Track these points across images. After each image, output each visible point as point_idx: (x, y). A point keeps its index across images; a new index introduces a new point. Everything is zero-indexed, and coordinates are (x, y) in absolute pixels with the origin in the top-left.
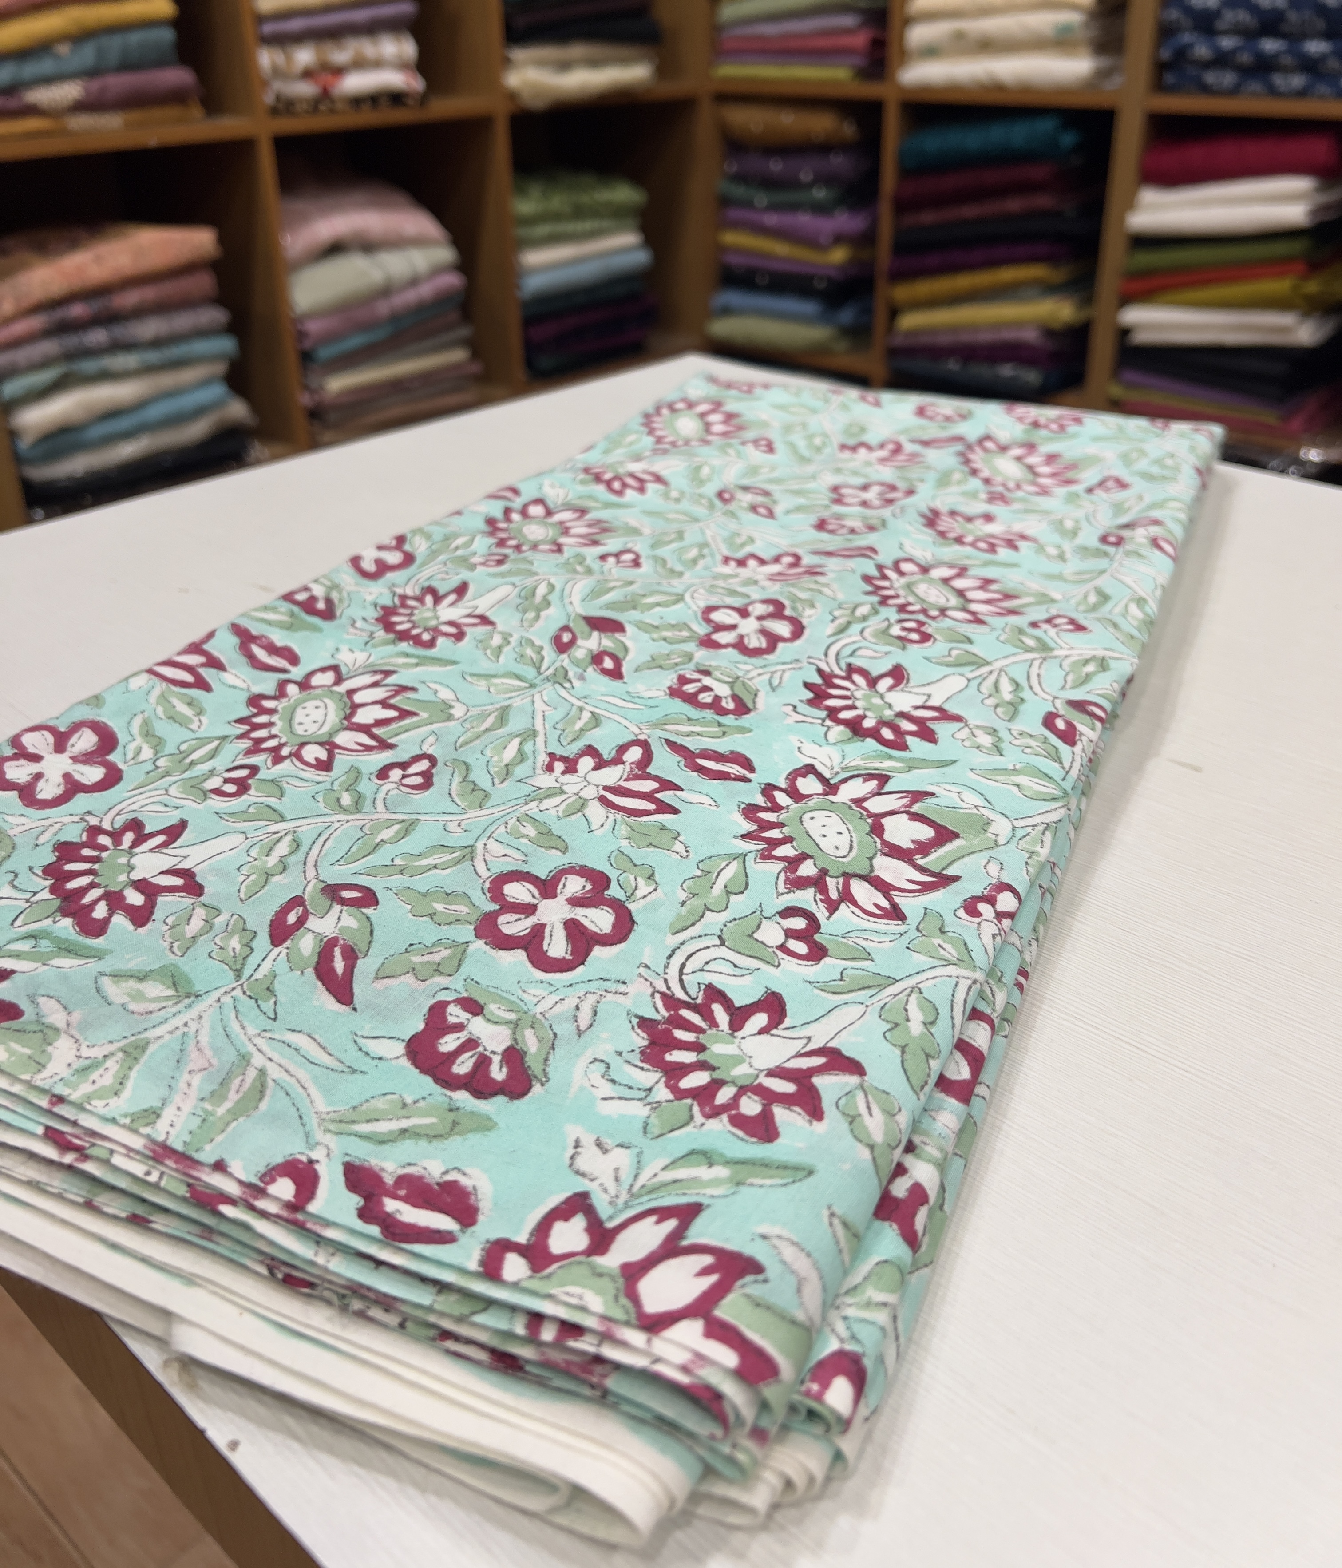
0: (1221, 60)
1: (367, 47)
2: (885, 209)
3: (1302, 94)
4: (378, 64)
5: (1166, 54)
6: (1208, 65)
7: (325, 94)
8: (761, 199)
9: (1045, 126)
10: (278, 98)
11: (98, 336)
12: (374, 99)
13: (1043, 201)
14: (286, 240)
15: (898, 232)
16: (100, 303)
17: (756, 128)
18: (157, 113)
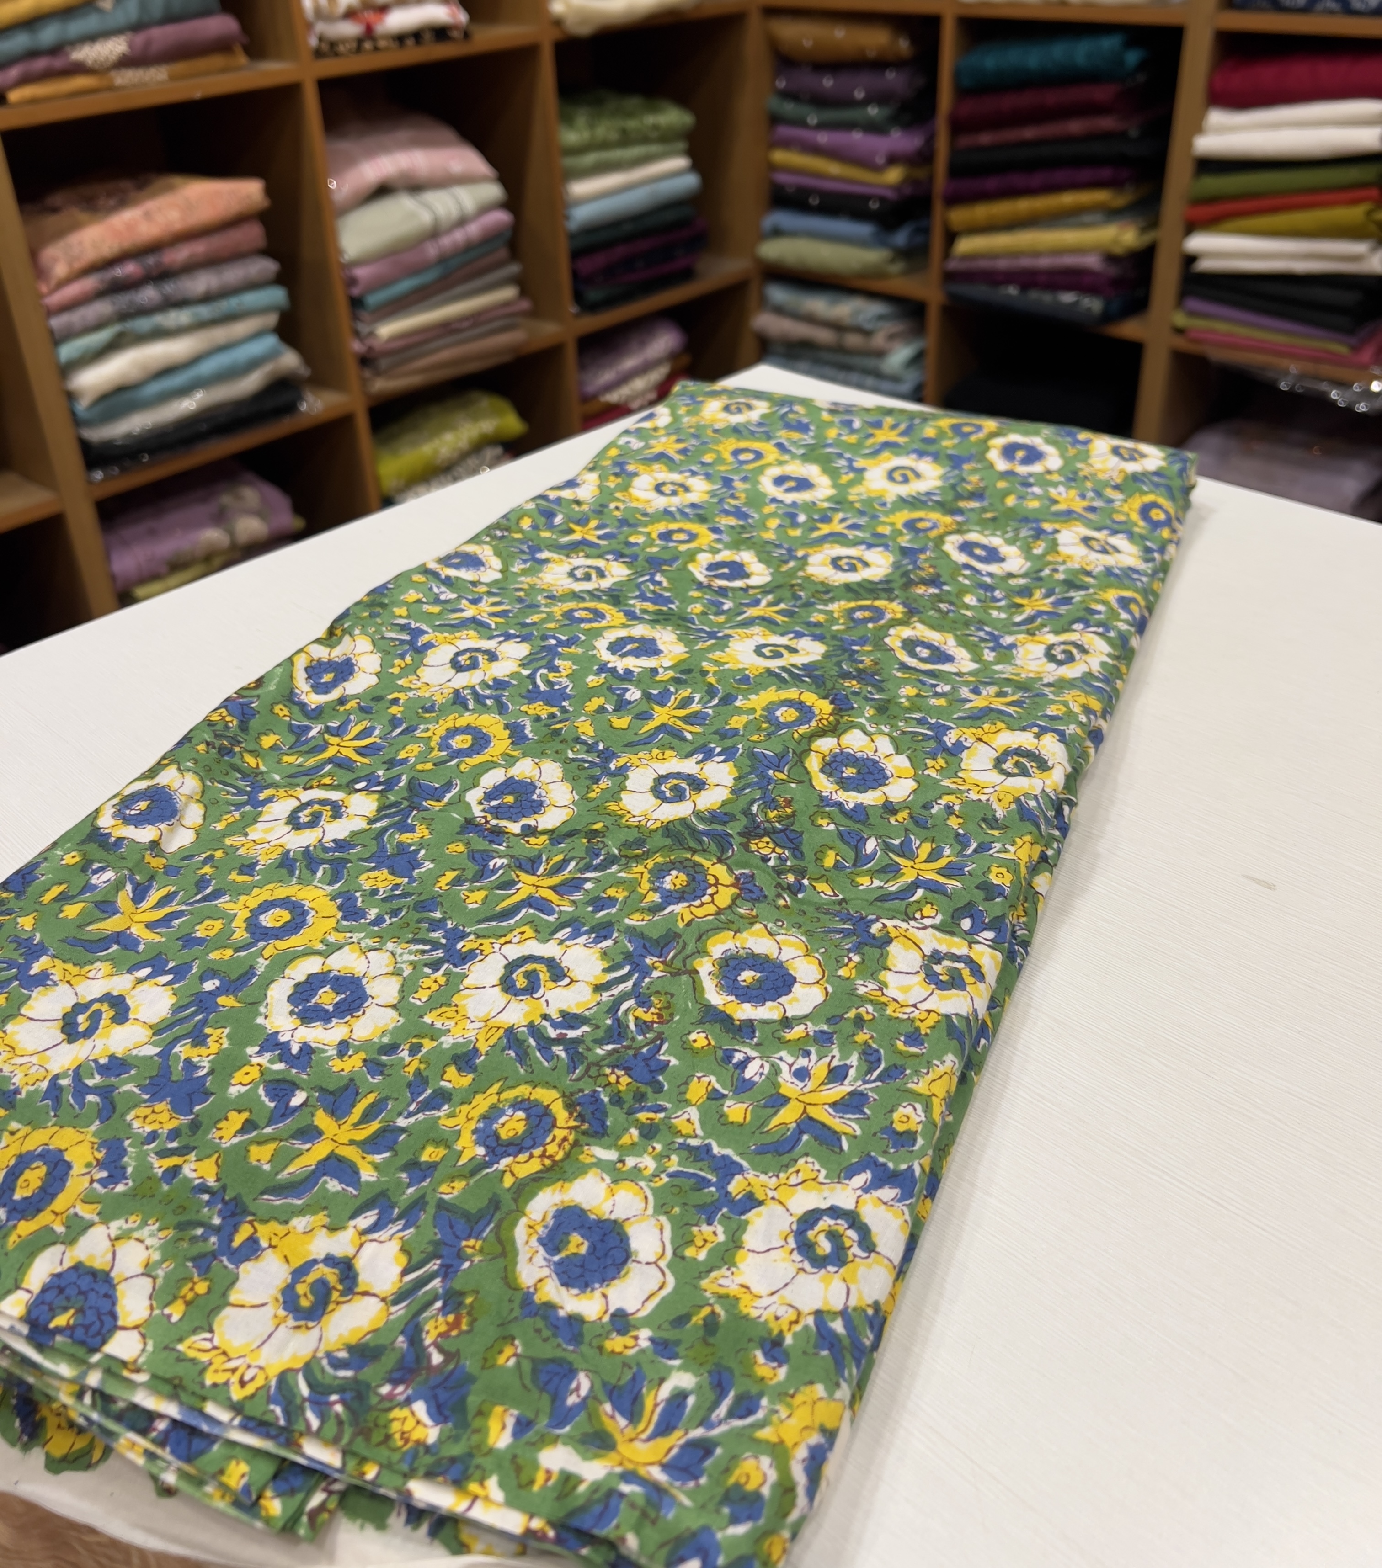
2: (941, 129)
7: (369, 33)
8: (812, 117)
9: (1109, 44)
10: (321, 39)
11: (149, 294)
12: (417, 35)
13: (1107, 123)
14: (333, 185)
15: (954, 152)
16: (151, 260)
17: (807, 44)
18: (202, 64)
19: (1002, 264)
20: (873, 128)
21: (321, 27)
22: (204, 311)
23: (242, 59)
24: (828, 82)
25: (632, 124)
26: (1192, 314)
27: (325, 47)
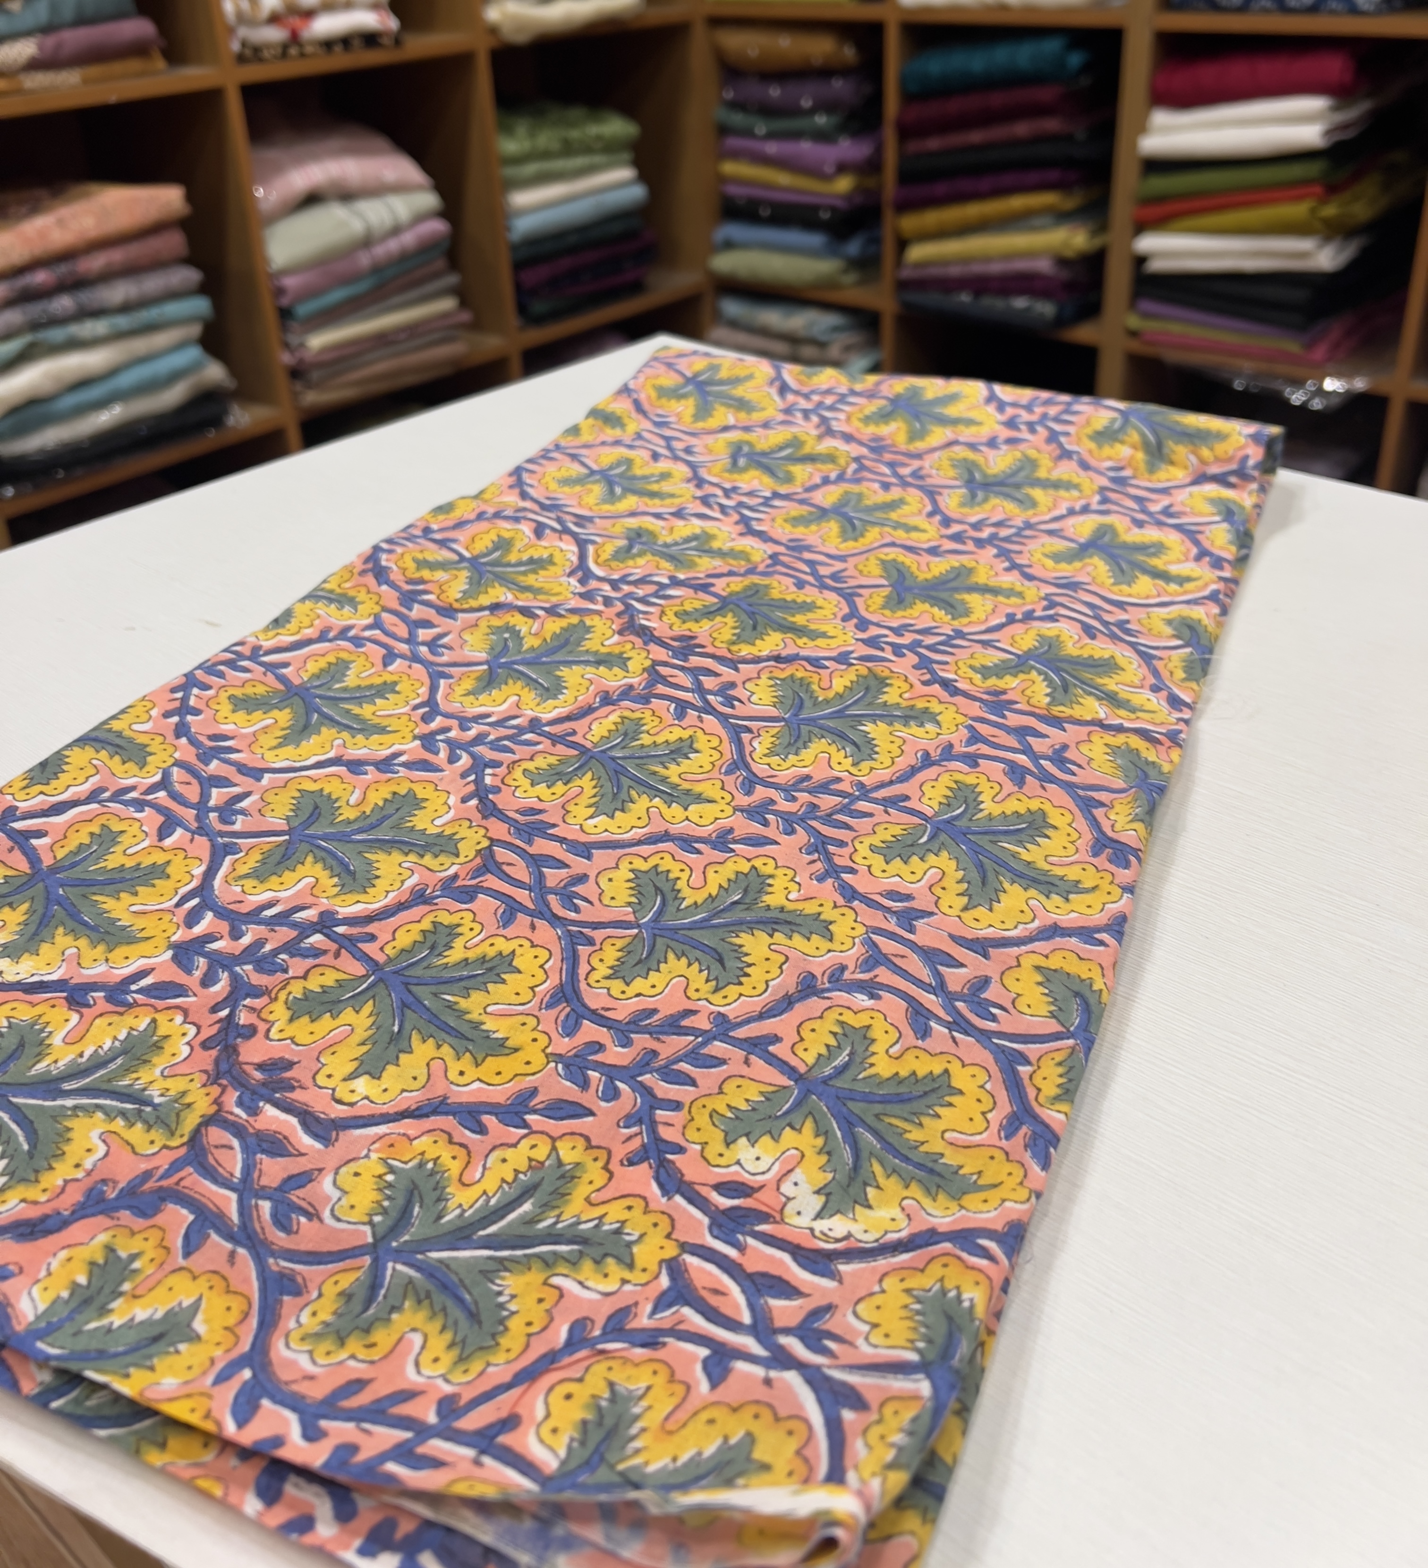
2: (889, 136)
3: (1312, 9)
4: (349, 4)
7: (295, 38)
8: (761, 129)
9: (1052, 46)
10: (244, 44)
11: (64, 303)
12: (346, 41)
13: (1052, 125)
14: (260, 192)
15: (903, 158)
16: (63, 269)
17: (753, 53)
18: (118, 67)
19: (955, 271)
20: (822, 136)
21: (243, 32)
22: (123, 322)
23: (160, 63)
24: (775, 92)
25: (574, 134)
26: (1146, 315)
27: (248, 52)
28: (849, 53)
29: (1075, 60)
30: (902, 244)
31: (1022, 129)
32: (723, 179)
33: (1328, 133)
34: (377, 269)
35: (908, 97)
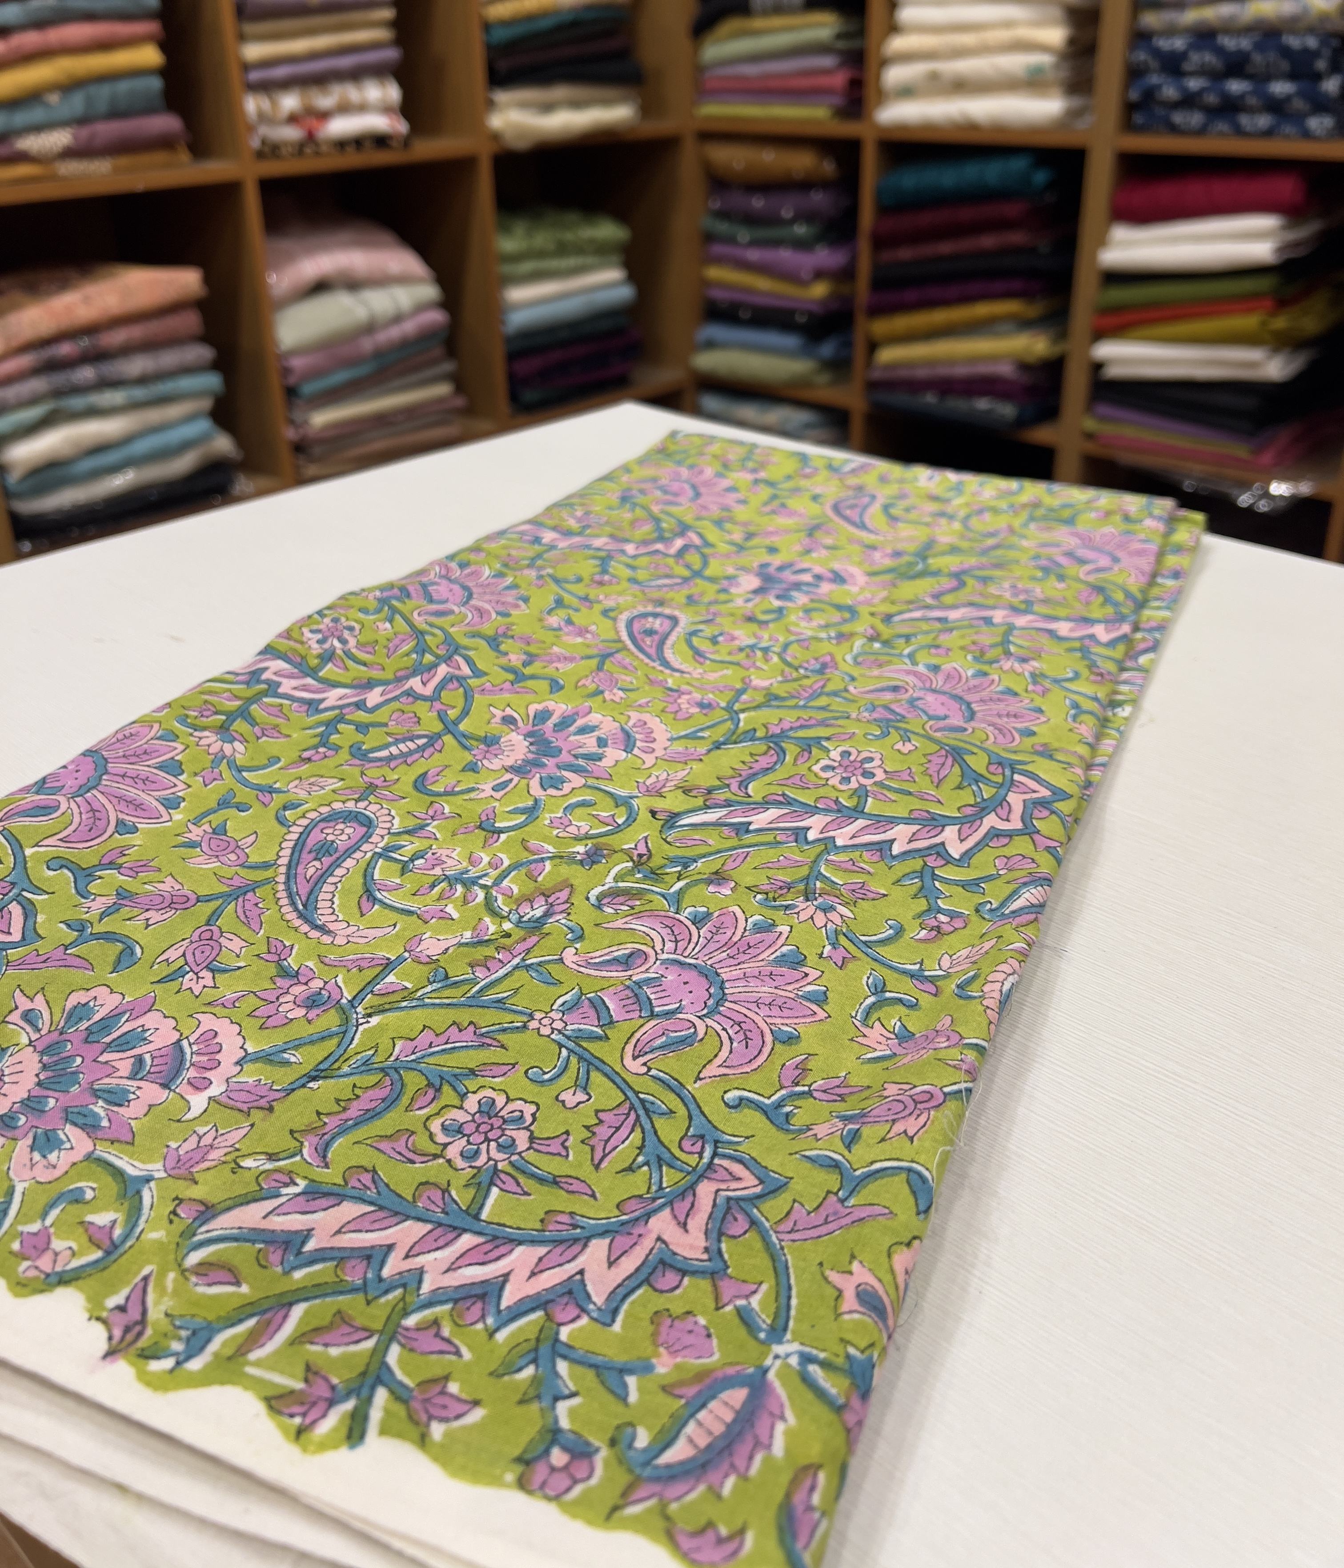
0: (1189, 101)
1: (352, 93)
2: (864, 246)
3: (1268, 133)
4: (362, 108)
5: (1134, 95)
6: (1177, 105)
7: (311, 137)
8: (744, 235)
9: (1018, 165)
10: (264, 142)
11: (86, 374)
12: (358, 142)
13: (1017, 238)
14: (273, 279)
15: (877, 268)
16: (85, 342)
17: (739, 166)
18: (145, 159)
19: (922, 373)
20: (800, 245)
21: (263, 130)
22: (139, 393)
23: (184, 156)
24: (758, 203)
25: (569, 236)
26: (1103, 419)
27: (267, 149)
28: (829, 168)
29: (1041, 177)
30: (873, 346)
31: (988, 241)
32: (707, 284)
33: (1280, 250)
34: (379, 354)
35: (884, 209)
